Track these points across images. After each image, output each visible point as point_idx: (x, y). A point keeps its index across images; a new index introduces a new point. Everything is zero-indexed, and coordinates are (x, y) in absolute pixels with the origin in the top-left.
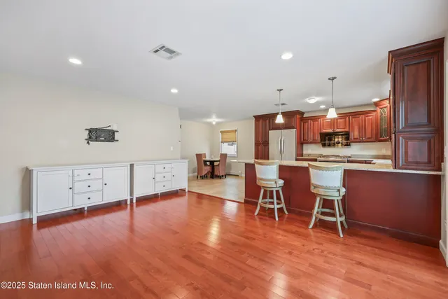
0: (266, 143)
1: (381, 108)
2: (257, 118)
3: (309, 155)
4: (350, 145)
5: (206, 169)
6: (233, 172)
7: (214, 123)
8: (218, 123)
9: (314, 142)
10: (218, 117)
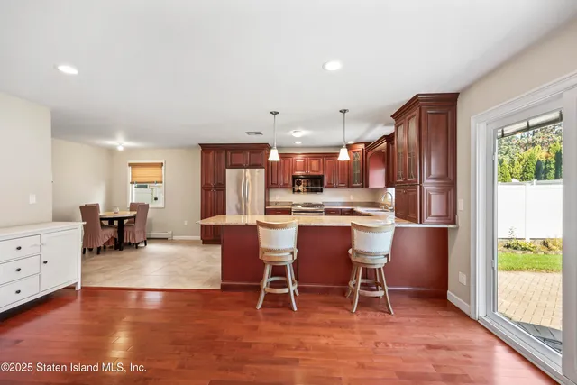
0: (222, 187)
1: (354, 152)
2: (206, 148)
3: (276, 203)
4: (322, 191)
5: (106, 235)
6: (155, 234)
7: (120, 148)
8: (128, 150)
9: (285, 187)
10: (130, 137)
